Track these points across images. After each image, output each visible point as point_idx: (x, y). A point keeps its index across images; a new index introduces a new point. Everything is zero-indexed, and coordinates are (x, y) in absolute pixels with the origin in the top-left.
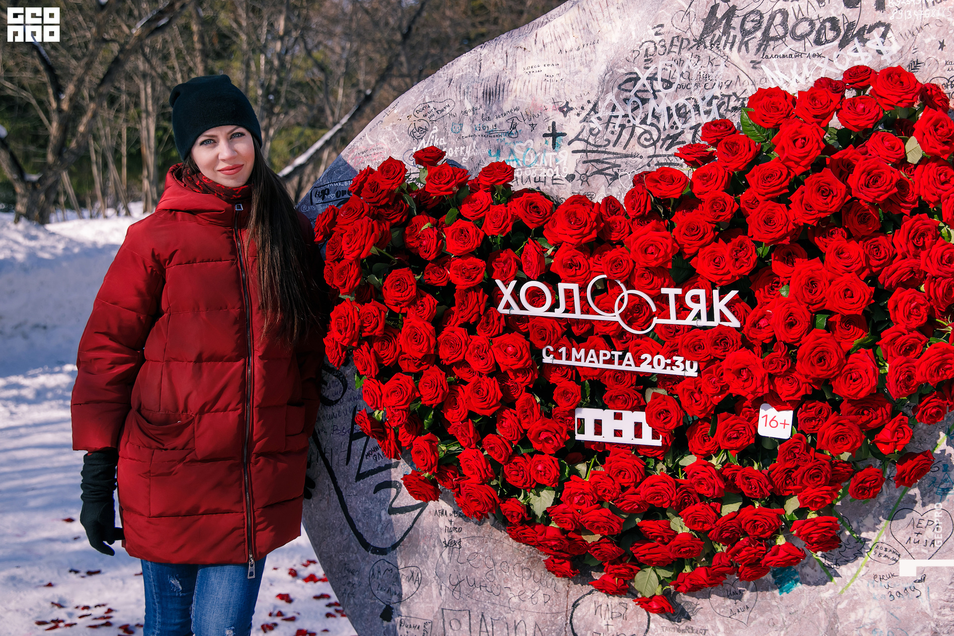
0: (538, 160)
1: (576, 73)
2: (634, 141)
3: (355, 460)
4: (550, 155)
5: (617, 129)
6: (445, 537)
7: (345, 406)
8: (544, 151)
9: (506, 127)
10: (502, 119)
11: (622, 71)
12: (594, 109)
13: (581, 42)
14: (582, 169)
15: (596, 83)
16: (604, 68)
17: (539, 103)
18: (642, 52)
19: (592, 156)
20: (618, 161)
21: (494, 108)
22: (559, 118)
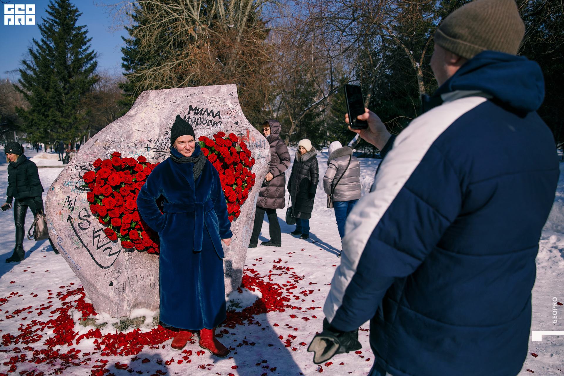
0: (144, 154)
1: (151, 131)
2: (168, 148)
3: (96, 244)
4: (147, 153)
5: (164, 145)
6: (127, 258)
7: (91, 229)
8: (145, 152)
9: (134, 146)
10: (133, 143)
11: (164, 131)
12: (158, 140)
13: (149, 122)
14: (156, 156)
15: (158, 134)
16: (158, 130)
17: (143, 139)
18: (169, 126)
19: (158, 153)
20: (165, 154)
21: (130, 140)
22: (148, 143)
